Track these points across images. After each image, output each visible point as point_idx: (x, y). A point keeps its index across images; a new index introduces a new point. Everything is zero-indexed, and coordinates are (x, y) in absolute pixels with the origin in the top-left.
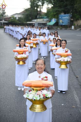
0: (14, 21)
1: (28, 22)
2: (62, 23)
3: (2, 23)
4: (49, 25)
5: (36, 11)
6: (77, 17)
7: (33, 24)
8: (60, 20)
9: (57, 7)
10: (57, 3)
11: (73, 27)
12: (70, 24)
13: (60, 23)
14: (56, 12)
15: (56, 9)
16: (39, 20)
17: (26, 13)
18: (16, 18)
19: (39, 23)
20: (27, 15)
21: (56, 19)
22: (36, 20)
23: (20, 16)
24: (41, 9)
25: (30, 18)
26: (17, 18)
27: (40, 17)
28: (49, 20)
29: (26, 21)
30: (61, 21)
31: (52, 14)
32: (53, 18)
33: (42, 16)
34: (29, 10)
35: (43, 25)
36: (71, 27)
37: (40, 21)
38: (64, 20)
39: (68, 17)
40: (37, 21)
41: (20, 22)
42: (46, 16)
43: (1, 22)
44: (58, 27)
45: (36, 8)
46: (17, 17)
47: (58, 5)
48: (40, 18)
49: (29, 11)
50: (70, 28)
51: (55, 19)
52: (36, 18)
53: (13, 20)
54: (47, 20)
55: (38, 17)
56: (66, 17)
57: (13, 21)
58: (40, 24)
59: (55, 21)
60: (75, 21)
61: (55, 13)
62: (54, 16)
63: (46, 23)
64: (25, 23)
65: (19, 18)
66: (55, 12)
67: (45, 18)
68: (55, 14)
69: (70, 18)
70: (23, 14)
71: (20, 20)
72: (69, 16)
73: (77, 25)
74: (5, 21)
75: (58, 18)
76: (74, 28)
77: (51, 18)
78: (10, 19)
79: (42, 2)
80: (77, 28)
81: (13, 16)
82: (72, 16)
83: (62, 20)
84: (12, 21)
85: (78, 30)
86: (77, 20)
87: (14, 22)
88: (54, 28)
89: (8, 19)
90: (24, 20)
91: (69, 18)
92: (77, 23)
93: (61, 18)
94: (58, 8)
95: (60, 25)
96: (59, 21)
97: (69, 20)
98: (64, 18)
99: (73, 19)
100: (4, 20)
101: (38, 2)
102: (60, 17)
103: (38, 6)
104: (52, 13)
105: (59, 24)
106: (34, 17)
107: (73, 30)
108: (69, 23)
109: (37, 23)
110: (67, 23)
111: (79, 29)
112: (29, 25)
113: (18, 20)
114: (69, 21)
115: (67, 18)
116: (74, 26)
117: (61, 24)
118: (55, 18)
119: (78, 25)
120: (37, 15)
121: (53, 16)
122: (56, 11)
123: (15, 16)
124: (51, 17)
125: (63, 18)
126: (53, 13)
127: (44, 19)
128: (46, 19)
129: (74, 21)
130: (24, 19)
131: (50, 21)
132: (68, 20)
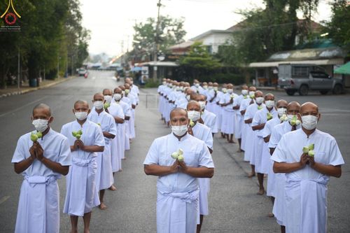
1: (253, 65)
3: (156, 69)
4: (343, 75)
5: (287, 18)
7: (275, 72)
16: (298, 54)
17: (247, 29)
18: (209, 47)
20: (251, 36)
22: (285, 56)
23: (222, 40)
25: (265, 48)
26: (215, 50)
27: (307, 41)
29: (246, 59)
35: (314, 77)
37: (301, 57)
40: (290, 59)
41: (222, 65)
43: (151, 63)
45: (287, 8)
46: (214, 43)
48: (303, 47)
49: (260, 21)
52: (289, 46)
53: (199, 56)
55: (297, 42)
57: (195, 58)
58: (300, 71)
63: (332, 66)
64: (243, 66)
65: (220, 47)
67: (328, 47)
71: (225, 56)
78: (188, 53)
81: (199, 41)
84: (192, 62)
87: (202, 62)
100: (162, 58)
109: (289, 64)
113: (217, 56)
120: (294, 34)
123: (206, 42)
127: (321, 52)
128: (330, 50)
130: (241, 49)
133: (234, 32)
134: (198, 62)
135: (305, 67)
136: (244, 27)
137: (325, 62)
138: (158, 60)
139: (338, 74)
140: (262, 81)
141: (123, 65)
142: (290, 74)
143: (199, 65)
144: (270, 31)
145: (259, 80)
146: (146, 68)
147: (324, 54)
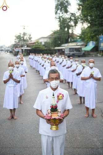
0: (39, 46)
1: (56, 48)
3: (24, 50)
4: (85, 51)
7: (63, 50)
8: (101, 43)
9: (96, 25)
10: (96, 20)
13: (101, 47)
14: (95, 33)
15: (95, 28)
16: (70, 44)
17: (54, 36)
18: (41, 43)
19: (70, 49)
20: (55, 38)
21: (94, 42)
22: (66, 45)
23: (46, 40)
24: (74, 30)
25: (59, 42)
26: (43, 43)
27: (73, 40)
28: (85, 44)
29: (54, 46)
30: (102, 45)
31: (89, 35)
32: (90, 41)
33: (75, 39)
34: (58, 32)
35: (76, 51)
37: (72, 45)
40: (68, 46)
41: (46, 48)
42: (81, 39)
43: (22, 48)
44: (98, 54)
45: (66, 29)
46: (43, 41)
47: (97, 23)
48: (71, 42)
49: (58, 34)
51: (93, 43)
52: (67, 42)
53: (38, 45)
54: (82, 43)
55: (69, 40)
57: (37, 46)
58: (72, 50)
59: (93, 45)
61: (93, 34)
62: (92, 38)
63: (81, 48)
64: (53, 48)
65: (45, 43)
66: (93, 33)
68: (93, 36)
70: (50, 38)
71: (47, 45)
74: (27, 47)
75: (97, 41)
77: (88, 41)
78: (34, 45)
79: (75, 21)
81: (38, 41)
84: (36, 47)
87: (39, 48)
88: (92, 55)
89: (32, 45)
90: (51, 45)
94: (97, 26)
95: (101, 51)
96: (99, 44)
101: (69, 22)
102: (101, 39)
103: (69, 27)
104: (89, 34)
105: (99, 49)
106: (64, 41)
109: (68, 48)
112: (57, 51)
113: (44, 45)
118: (93, 41)
120: (69, 38)
121: (90, 38)
122: (95, 31)
123: (40, 41)
124: (87, 39)
126: (90, 34)
127: (78, 43)
128: (81, 43)
130: (52, 43)
131: (86, 46)
133: (49, 37)
134: (38, 47)
135: (73, 48)
136: (52, 36)
137: (79, 47)
138: (24, 47)
139: (83, 51)
140: (59, 53)
141: (11, 49)
142: (68, 51)
144: (61, 37)
145: (58, 53)
146: (21, 50)
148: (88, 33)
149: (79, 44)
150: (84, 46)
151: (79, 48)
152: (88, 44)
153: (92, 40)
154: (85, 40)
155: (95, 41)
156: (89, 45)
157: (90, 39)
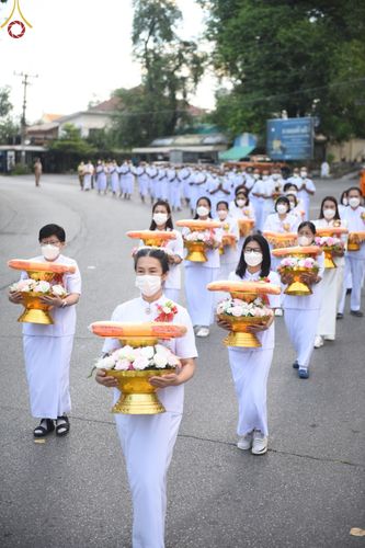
0: (73, 143)
1: (137, 150)
2: (280, 152)
5: (168, 103)
6: (341, 127)
8: (272, 140)
9: (258, 88)
10: (260, 74)
11: (325, 168)
12: (313, 158)
13: (274, 152)
14: (257, 110)
15: (255, 97)
16: (181, 140)
17: (125, 113)
18: (79, 131)
19: (186, 154)
20: (132, 120)
21: (255, 137)
22: (168, 141)
23: (99, 123)
24: (189, 96)
25: (144, 132)
26: (85, 133)
27: (187, 126)
28: (228, 142)
29: (127, 143)
30: (276, 144)
31: (240, 115)
32: (243, 132)
33: (196, 126)
34: (139, 101)
36: (320, 169)
37: (187, 143)
38: (289, 140)
39: (305, 130)
40: (173, 145)
41: (96, 150)
42: (214, 125)
43: (18, 148)
45: (167, 93)
46: (85, 127)
47: (262, 81)
48: (183, 132)
49: (141, 105)
50: (315, 172)
51: (250, 138)
52: (170, 131)
53: (70, 140)
54: (218, 138)
56: (297, 130)
57: (67, 143)
58: (190, 157)
59: (250, 145)
60: (333, 144)
61: (252, 114)
62: (247, 125)
63: (216, 152)
64: (120, 151)
65: (91, 130)
66: (250, 109)
67: (209, 133)
68: (252, 118)
69: (313, 133)
70: (113, 117)
72: (307, 125)
73: (343, 160)
74: (32, 143)
75: (263, 132)
76: (331, 172)
77: (235, 131)
79: (195, 66)
80: (340, 170)
81: (71, 122)
82: (320, 126)
83: (283, 140)
84: (63, 147)
85: (345, 178)
86: (341, 139)
87: (74, 147)
90: (117, 139)
91: (310, 133)
92: (341, 152)
93: (278, 131)
94: (262, 92)
96: (269, 142)
97: (309, 140)
98: (290, 131)
99: (324, 135)
100: (28, 142)
101: (177, 68)
102: (273, 130)
103: (176, 84)
104: (239, 111)
106: (162, 128)
107: (325, 178)
108: (308, 150)
110: (302, 151)
111: (351, 175)
113: (88, 141)
114: (310, 143)
115: (300, 134)
116: (329, 163)
117: (276, 155)
118: (250, 132)
119: (347, 160)
121: (241, 125)
122: (257, 105)
123: (77, 124)
124: (234, 128)
125: (284, 131)
126: (242, 113)
127: (204, 138)
128: (214, 137)
129: (329, 144)
131: (231, 146)
132: (304, 139)
134: (69, 146)
135: (194, 153)
137: (210, 148)
138: (24, 144)
143: (72, 151)
144: (151, 115)
146: (12, 154)
147: (208, 140)
148: (237, 109)
149: (209, 140)
150: (225, 147)
151: (210, 153)
152: (236, 142)
153: (247, 129)
154: (229, 130)
155: (257, 132)
156: (239, 145)
157: (242, 128)
